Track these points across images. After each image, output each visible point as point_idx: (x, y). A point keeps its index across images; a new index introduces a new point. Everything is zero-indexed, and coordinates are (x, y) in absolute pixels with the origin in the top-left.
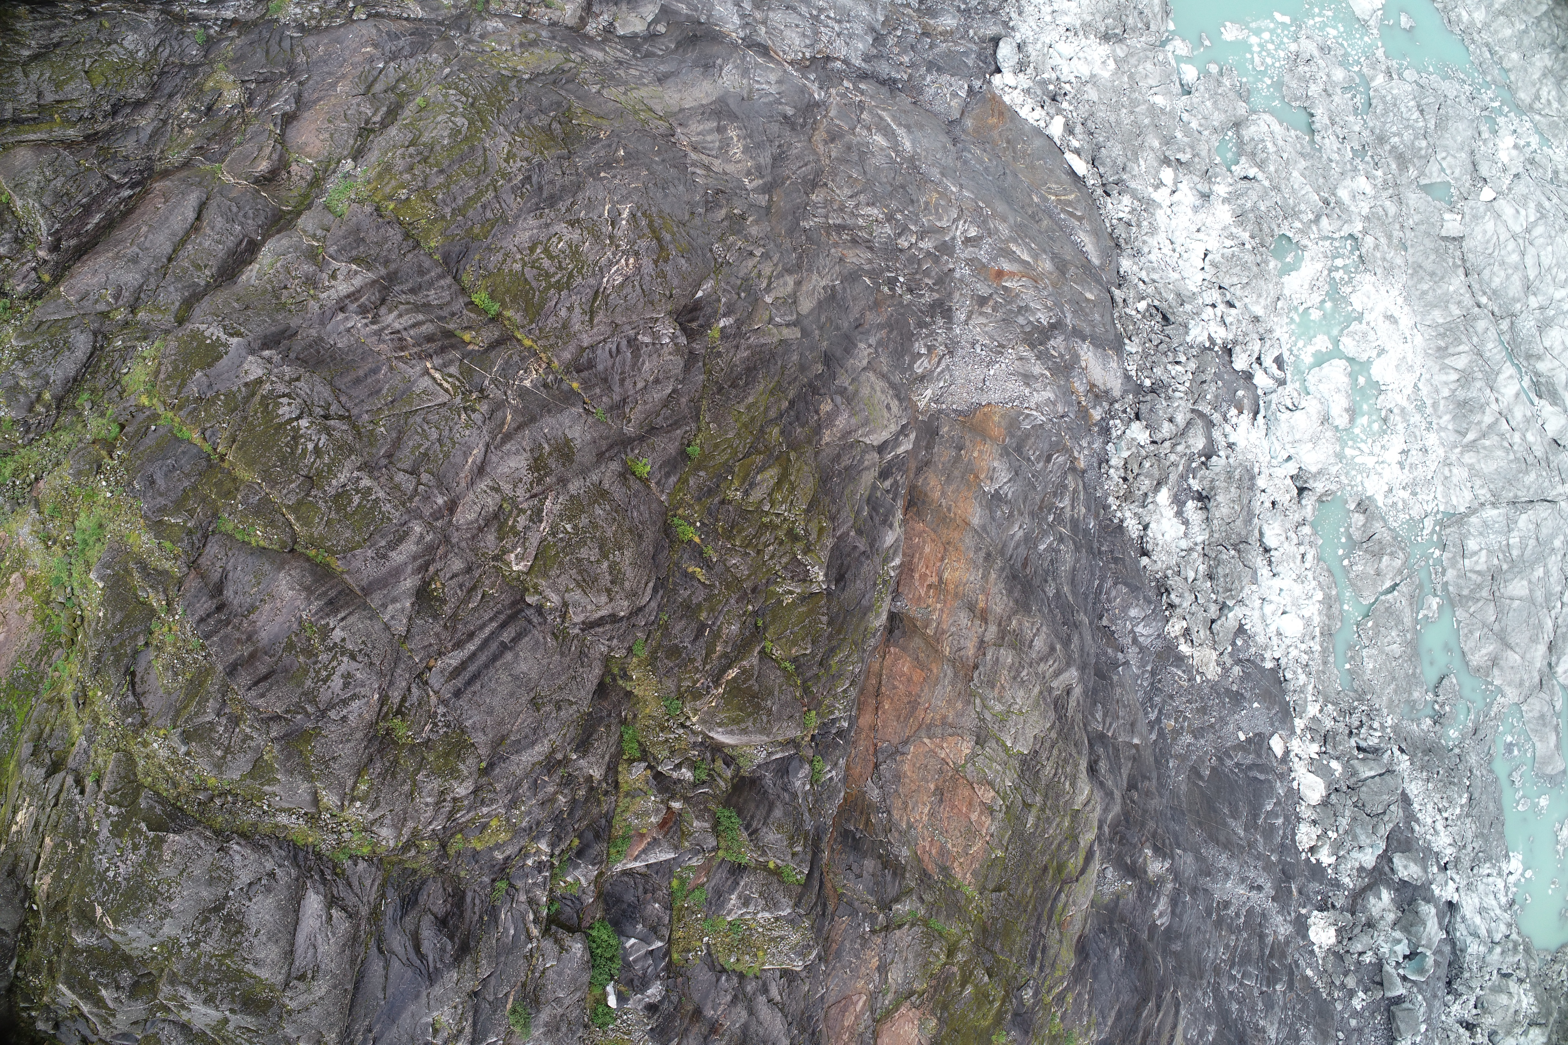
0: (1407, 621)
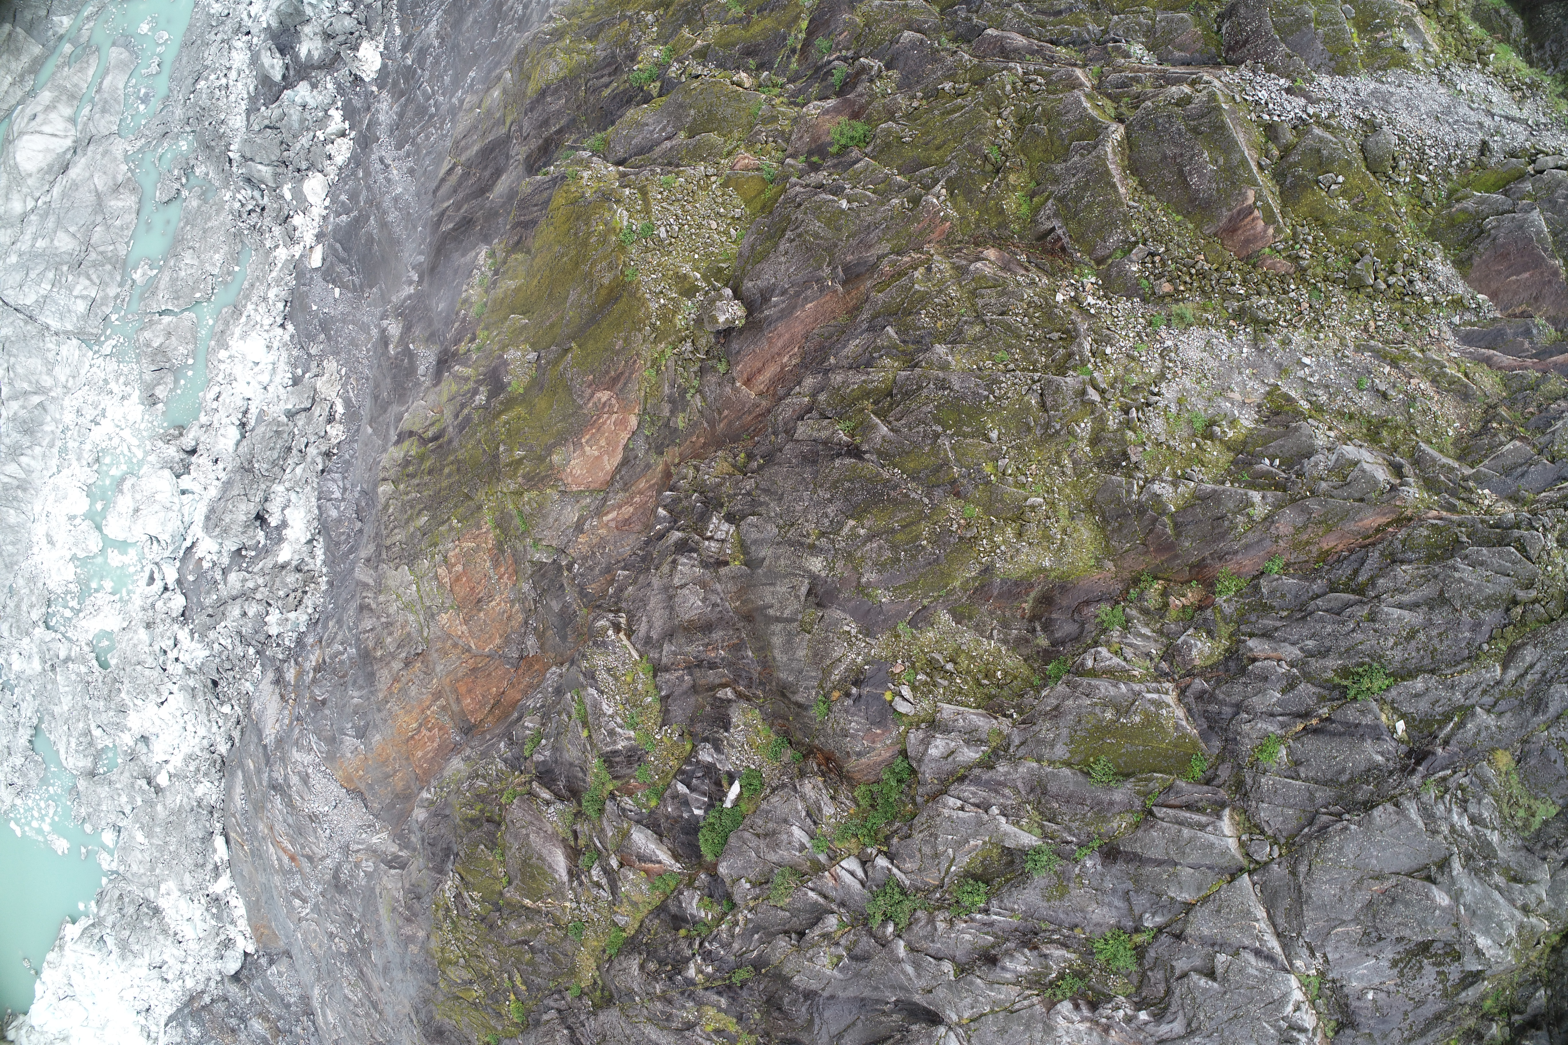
0: (166, 278)
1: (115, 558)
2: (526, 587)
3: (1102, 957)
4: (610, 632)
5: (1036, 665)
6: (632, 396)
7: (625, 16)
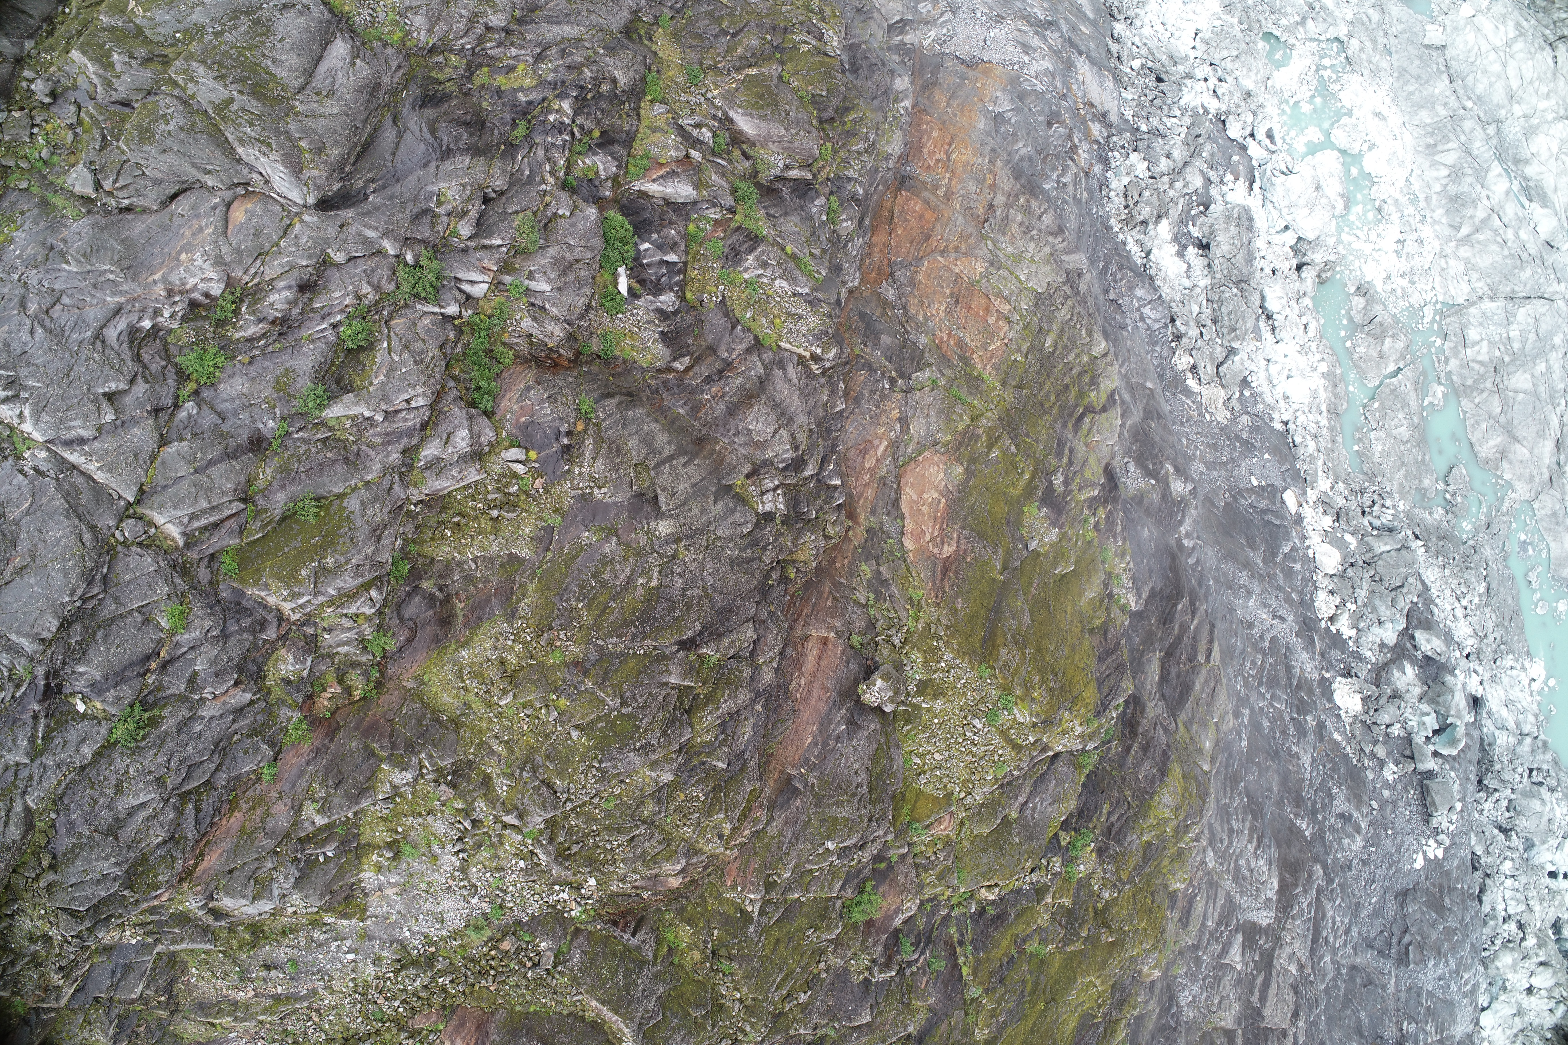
0: (1413, 403)
1: (1314, 134)
2: (922, 340)
3: (212, 351)
4: (819, 351)
5: (421, 560)
6: (922, 565)
7: (1129, 882)
